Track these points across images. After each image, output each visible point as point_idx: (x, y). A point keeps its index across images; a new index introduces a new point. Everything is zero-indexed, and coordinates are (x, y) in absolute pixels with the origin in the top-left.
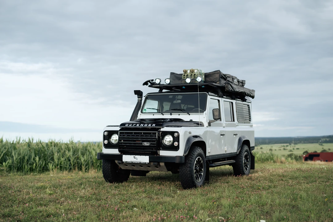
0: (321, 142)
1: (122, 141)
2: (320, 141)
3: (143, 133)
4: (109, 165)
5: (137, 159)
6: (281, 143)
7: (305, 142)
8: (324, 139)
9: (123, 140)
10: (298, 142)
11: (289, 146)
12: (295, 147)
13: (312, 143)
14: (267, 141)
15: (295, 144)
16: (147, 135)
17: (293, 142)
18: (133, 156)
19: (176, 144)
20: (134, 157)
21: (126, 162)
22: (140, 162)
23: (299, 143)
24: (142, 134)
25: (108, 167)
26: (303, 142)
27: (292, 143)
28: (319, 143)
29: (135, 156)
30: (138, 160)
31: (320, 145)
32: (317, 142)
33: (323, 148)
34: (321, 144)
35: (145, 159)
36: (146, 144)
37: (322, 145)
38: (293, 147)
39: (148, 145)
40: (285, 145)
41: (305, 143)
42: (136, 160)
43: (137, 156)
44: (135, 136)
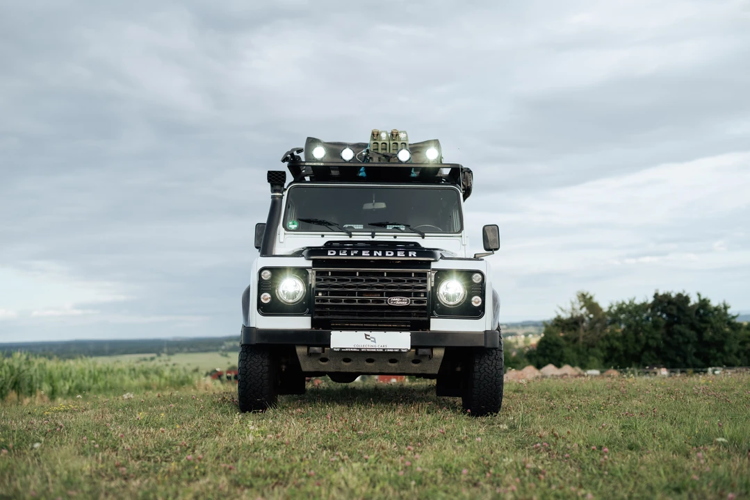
0: (224, 350)
1: (320, 294)
2: (223, 347)
3: (387, 273)
4: (266, 362)
5: (375, 342)
6: (138, 352)
7: (192, 350)
8: (231, 344)
9: (322, 292)
10: (177, 349)
11: (157, 359)
12: (169, 360)
13: (206, 351)
14: (107, 348)
15: (170, 354)
16: (400, 278)
17: (165, 350)
18: (361, 334)
19: (476, 301)
20: (366, 335)
21: (341, 348)
22: (384, 349)
23: (177, 352)
24: (383, 275)
25: (261, 367)
26: (185, 350)
27: (163, 352)
28: (221, 352)
29: (368, 333)
30: (377, 344)
31: (222, 355)
32: (217, 350)
33: (229, 363)
34: (224, 353)
35: (400, 341)
36: (398, 301)
37: (226, 356)
38: (165, 361)
39: (405, 303)
40: (148, 356)
41: (190, 352)
42: (373, 344)
43: (373, 334)
44: (362, 280)
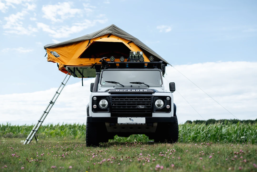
1: (114, 105)
3: (137, 97)
5: (133, 121)
16: (141, 99)
19: (168, 107)
20: (130, 119)
21: (121, 123)
22: (136, 124)
30: (134, 122)
36: (141, 107)
39: (143, 108)
44: (128, 100)
